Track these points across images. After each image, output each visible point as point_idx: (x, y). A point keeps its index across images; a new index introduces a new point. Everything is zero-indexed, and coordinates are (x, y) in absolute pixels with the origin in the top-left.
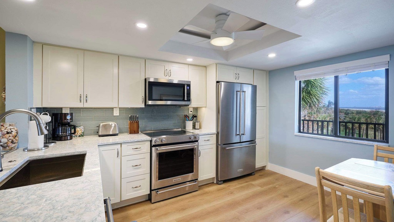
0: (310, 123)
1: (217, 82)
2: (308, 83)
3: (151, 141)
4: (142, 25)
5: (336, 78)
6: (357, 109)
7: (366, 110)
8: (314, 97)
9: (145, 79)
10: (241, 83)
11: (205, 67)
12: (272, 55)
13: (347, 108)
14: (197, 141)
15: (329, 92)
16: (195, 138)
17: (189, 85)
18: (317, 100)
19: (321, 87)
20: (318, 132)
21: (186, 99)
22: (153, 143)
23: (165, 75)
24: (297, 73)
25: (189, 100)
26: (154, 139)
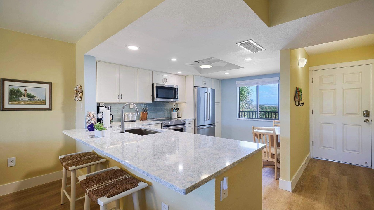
0: (243, 113)
1: (194, 87)
2: (242, 88)
3: (161, 124)
4: (174, 60)
5: (257, 87)
6: (269, 106)
7: (274, 106)
8: (243, 96)
9: (153, 85)
10: (208, 88)
11: (185, 76)
12: (227, 73)
13: (262, 104)
14: (184, 124)
15: (252, 92)
16: (185, 122)
17: (177, 88)
18: (246, 98)
19: (247, 89)
20: (247, 117)
21: (176, 97)
22: (163, 125)
23: (163, 82)
24: (238, 83)
25: (177, 98)
26: (164, 122)
